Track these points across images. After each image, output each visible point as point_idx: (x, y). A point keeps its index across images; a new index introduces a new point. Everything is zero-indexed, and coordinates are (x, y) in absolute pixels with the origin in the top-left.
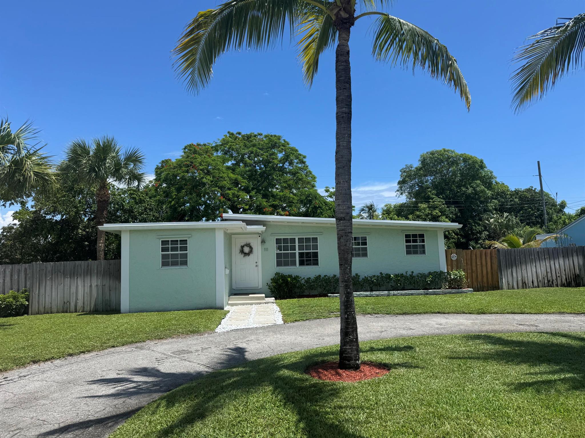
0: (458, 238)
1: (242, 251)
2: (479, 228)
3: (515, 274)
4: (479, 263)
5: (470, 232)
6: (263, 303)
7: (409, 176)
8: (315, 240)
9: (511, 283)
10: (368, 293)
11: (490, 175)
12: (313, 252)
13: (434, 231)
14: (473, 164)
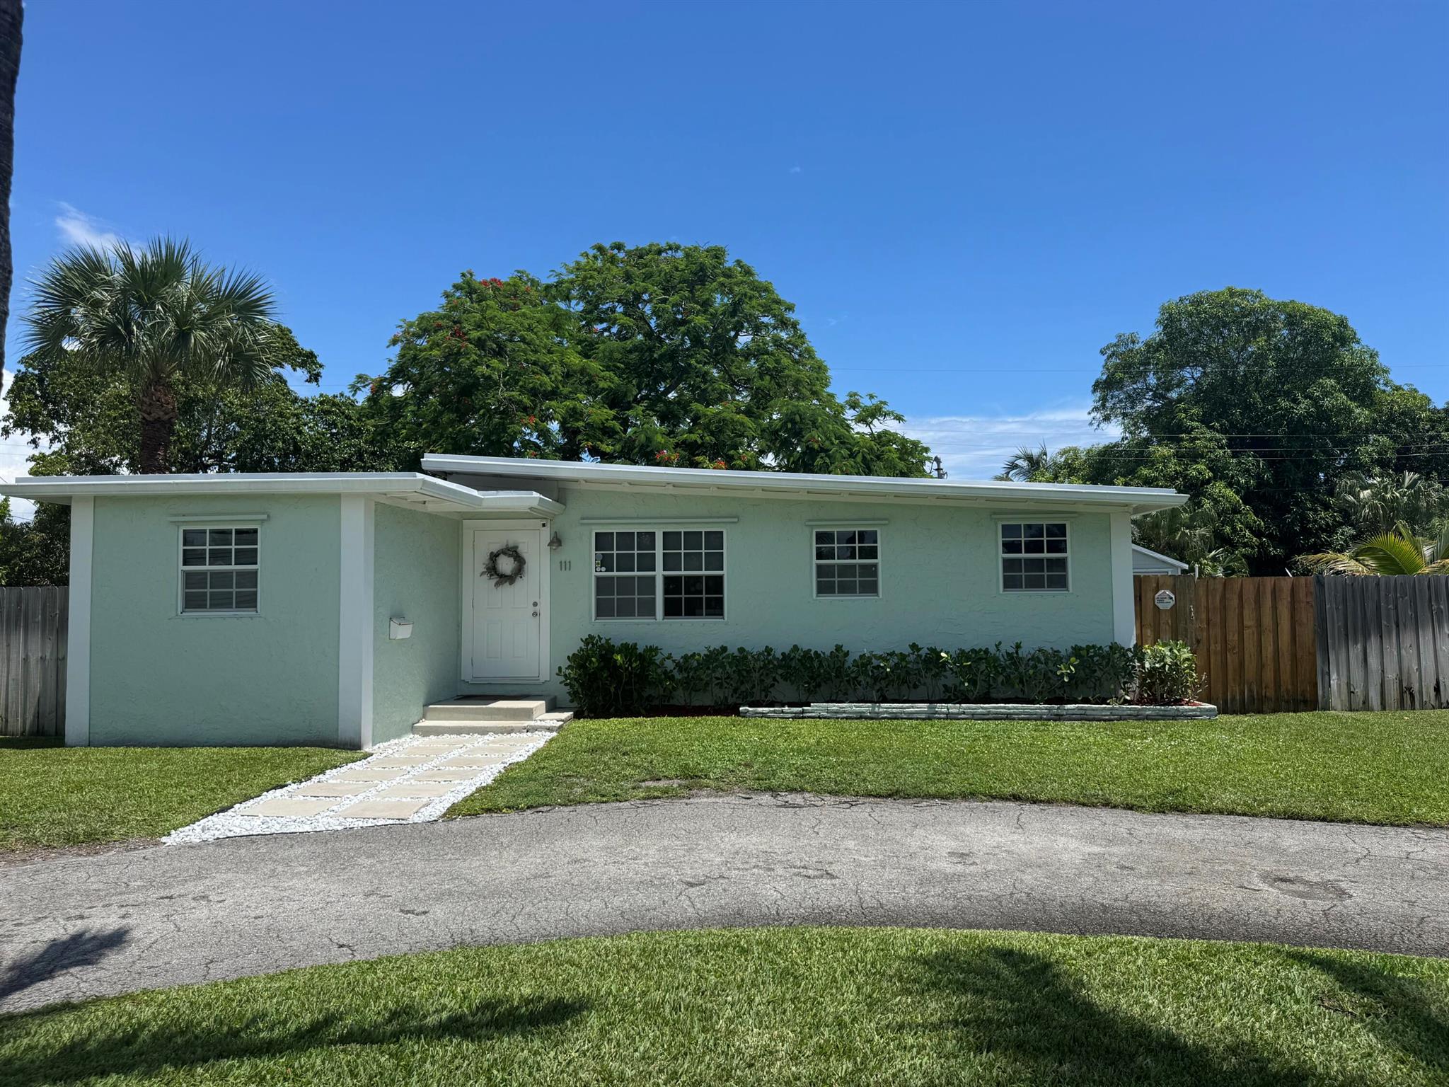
0: (1261, 545)
1: (492, 570)
2: (1325, 517)
3: (1373, 662)
4: (1250, 622)
5: (1297, 529)
6: (520, 730)
7: (1127, 367)
8: (715, 539)
9: (1359, 691)
10: (865, 708)
11: (1368, 361)
12: (708, 577)
13: (1101, 515)
14: (1316, 332)
